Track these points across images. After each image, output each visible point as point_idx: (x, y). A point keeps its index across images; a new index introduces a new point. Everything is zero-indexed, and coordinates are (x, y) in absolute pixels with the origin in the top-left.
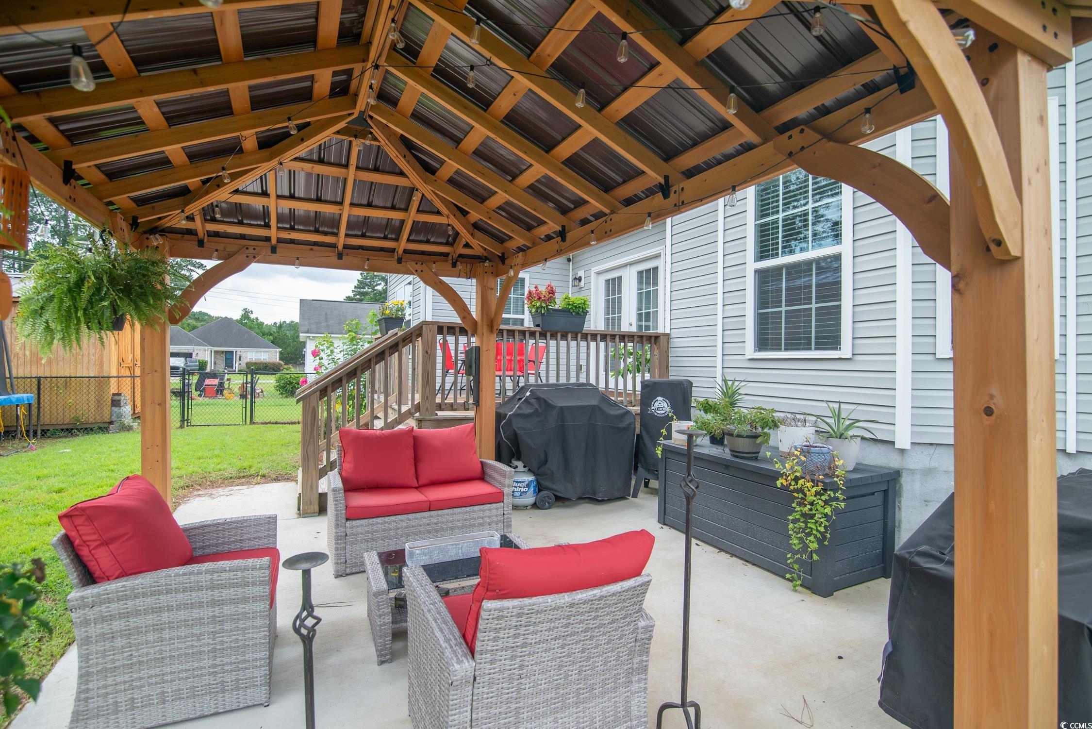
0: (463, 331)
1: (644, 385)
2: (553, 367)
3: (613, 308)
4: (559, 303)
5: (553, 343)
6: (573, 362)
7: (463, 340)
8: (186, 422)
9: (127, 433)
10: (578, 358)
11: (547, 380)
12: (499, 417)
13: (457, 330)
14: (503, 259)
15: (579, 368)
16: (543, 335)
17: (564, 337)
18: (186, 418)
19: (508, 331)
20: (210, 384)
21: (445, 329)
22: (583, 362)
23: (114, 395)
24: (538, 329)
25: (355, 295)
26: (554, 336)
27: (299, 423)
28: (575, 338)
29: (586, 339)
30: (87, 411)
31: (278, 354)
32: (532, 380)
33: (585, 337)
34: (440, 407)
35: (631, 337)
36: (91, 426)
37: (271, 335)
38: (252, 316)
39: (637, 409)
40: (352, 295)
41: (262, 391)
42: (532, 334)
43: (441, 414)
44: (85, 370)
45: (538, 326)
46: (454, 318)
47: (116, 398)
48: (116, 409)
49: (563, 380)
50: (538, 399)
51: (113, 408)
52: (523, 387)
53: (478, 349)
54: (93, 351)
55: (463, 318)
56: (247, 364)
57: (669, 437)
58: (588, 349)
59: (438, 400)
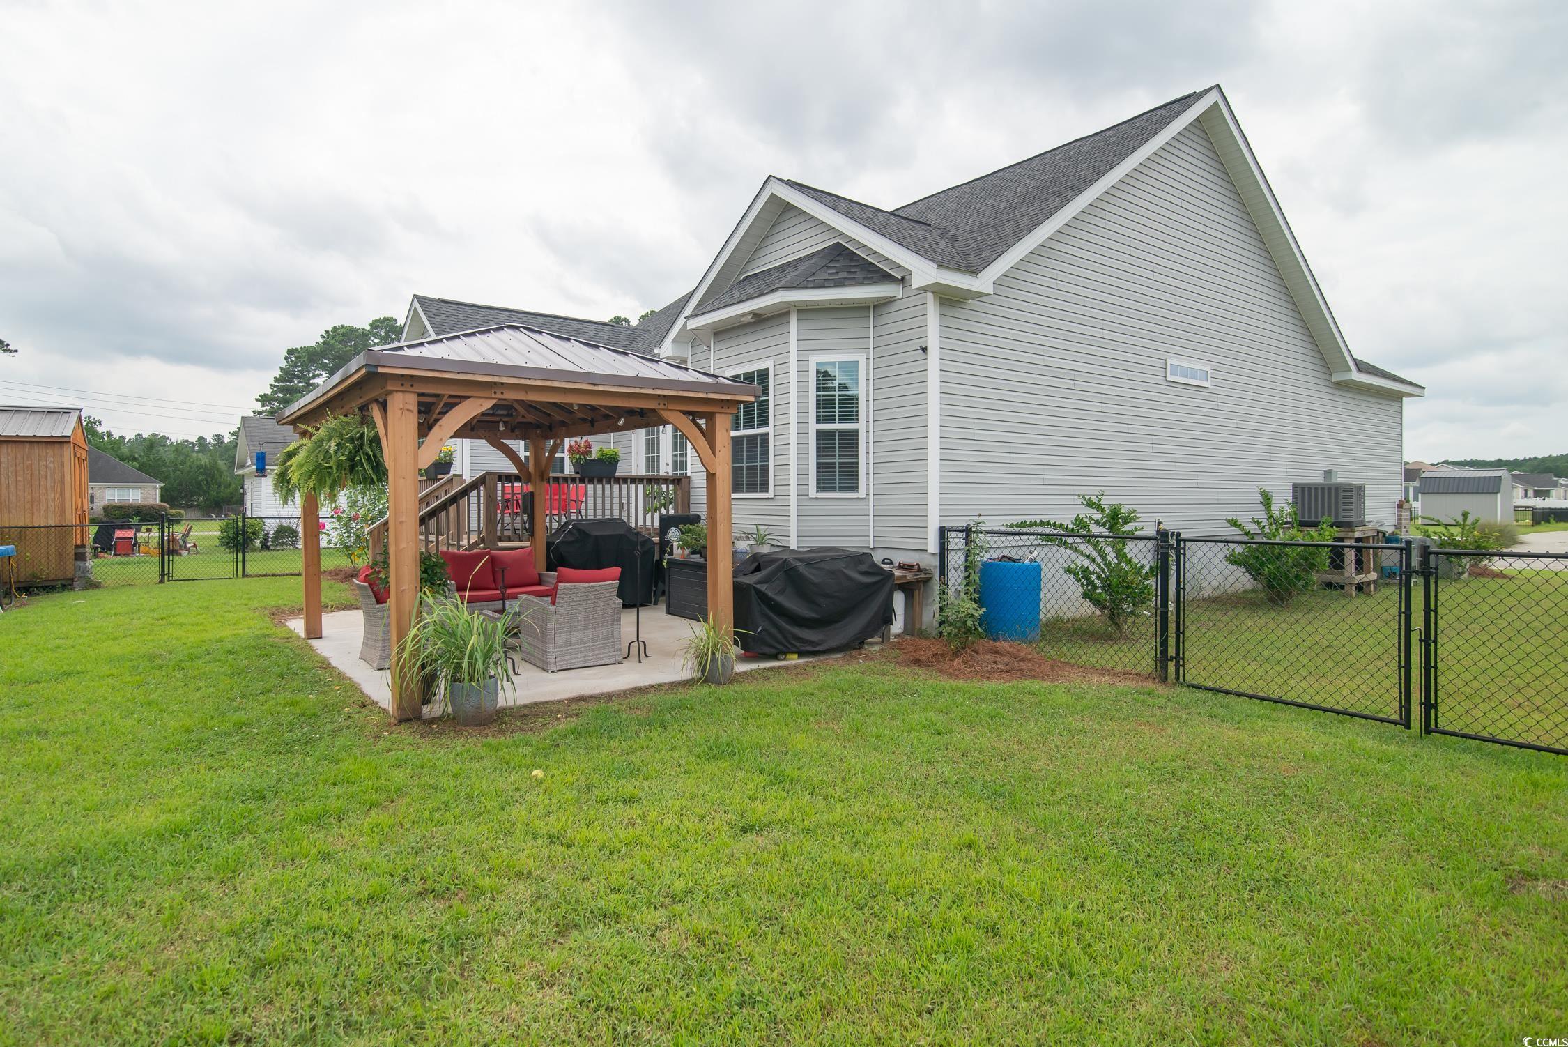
0: (518, 479)
1: (662, 519)
2: (591, 506)
3: (653, 444)
4: (595, 455)
5: (590, 487)
6: (616, 500)
7: (517, 485)
8: (166, 577)
9: (96, 591)
10: (620, 497)
11: (586, 515)
12: (549, 545)
13: (513, 479)
14: (550, 427)
15: (622, 506)
16: (582, 480)
17: (600, 481)
18: (166, 572)
19: (554, 478)
20: (121, 536)
21: (503, 478)
22: (624, 500)
23: (77, 546)
24: (578, 476)
25: (275, 392)
26: (591, 481)
27: (299, 575)
28: (609, 482)
29: (618, 483)
30: (47, 567)
31: (158, 492)
32: (573, 517)
33: (617, 481)
34: (500, 540)
35: (666, 480)
36: (54, 584)
37: (135, 459)
38: (100, 430)
39: (657, 539)
40: (269, 391)
41: (195, 546)
42: (573, 480)
43: (501, 544)
44: (43, 518)
45: (577, 473)
46: (512, 469)
47: (81, 550)
48: (81, 564)
49: (599, 516)
50: (579, 530)
51: (78, 563)
52: (565, 523)
53: (532, 494)
54: (52, 496)
55: (520, 470)
56: (105, 508)
57: (671, 553)
58: (620, 491)
59: (499, 534)
